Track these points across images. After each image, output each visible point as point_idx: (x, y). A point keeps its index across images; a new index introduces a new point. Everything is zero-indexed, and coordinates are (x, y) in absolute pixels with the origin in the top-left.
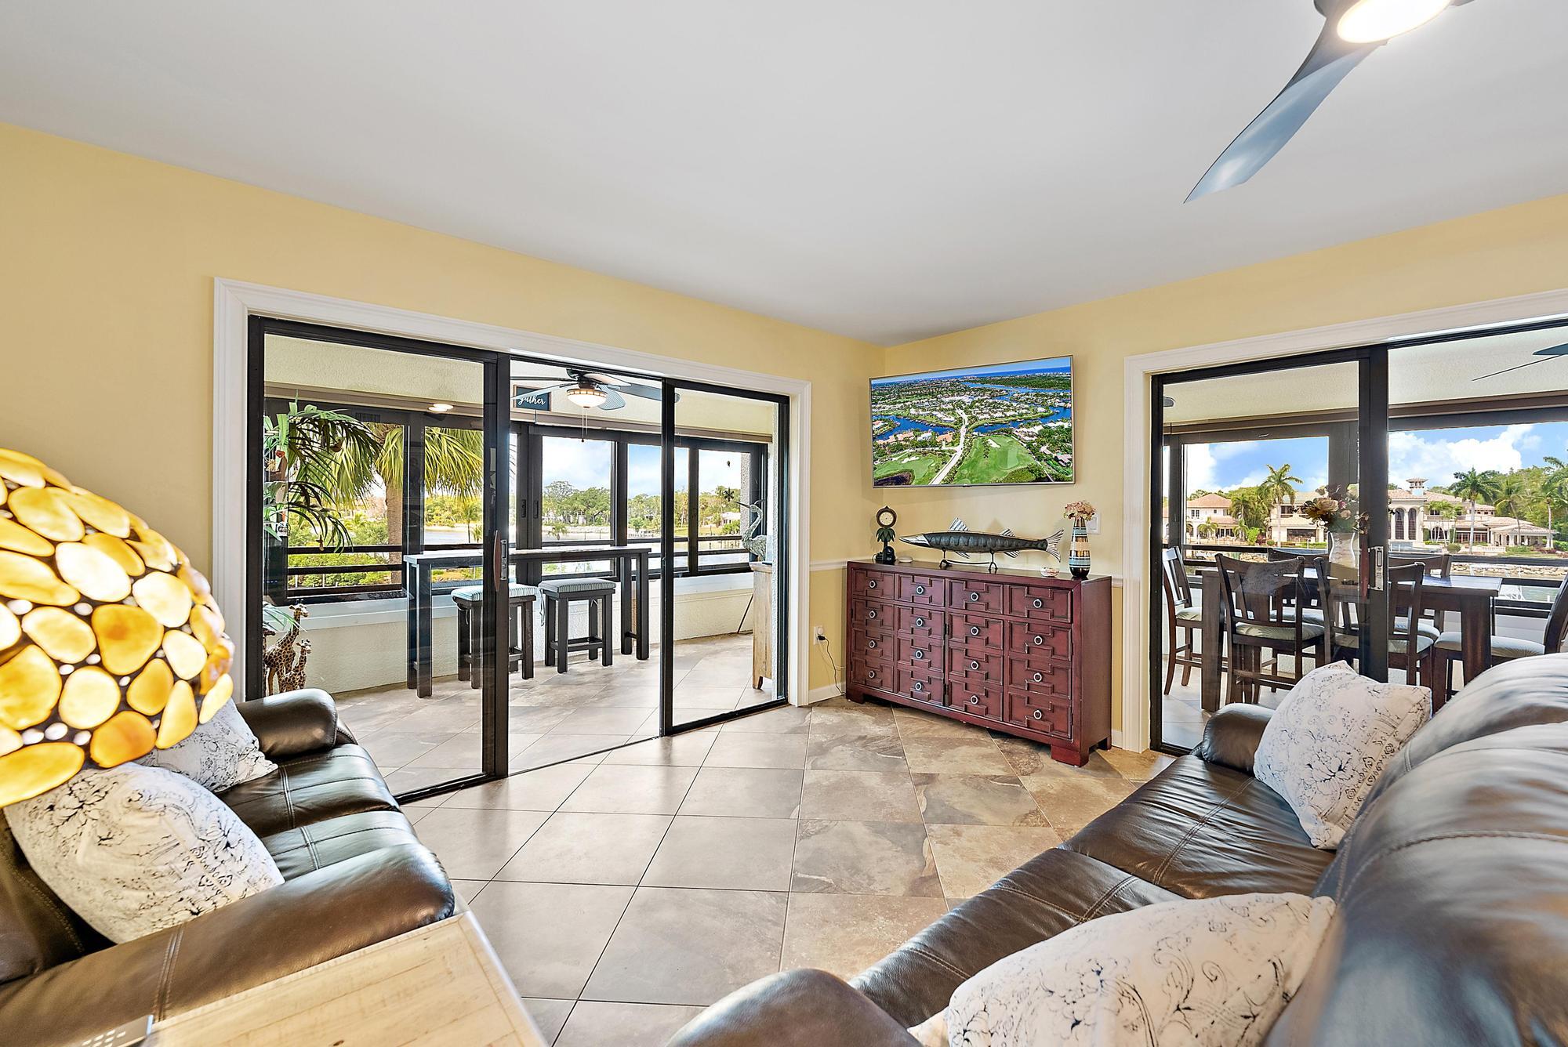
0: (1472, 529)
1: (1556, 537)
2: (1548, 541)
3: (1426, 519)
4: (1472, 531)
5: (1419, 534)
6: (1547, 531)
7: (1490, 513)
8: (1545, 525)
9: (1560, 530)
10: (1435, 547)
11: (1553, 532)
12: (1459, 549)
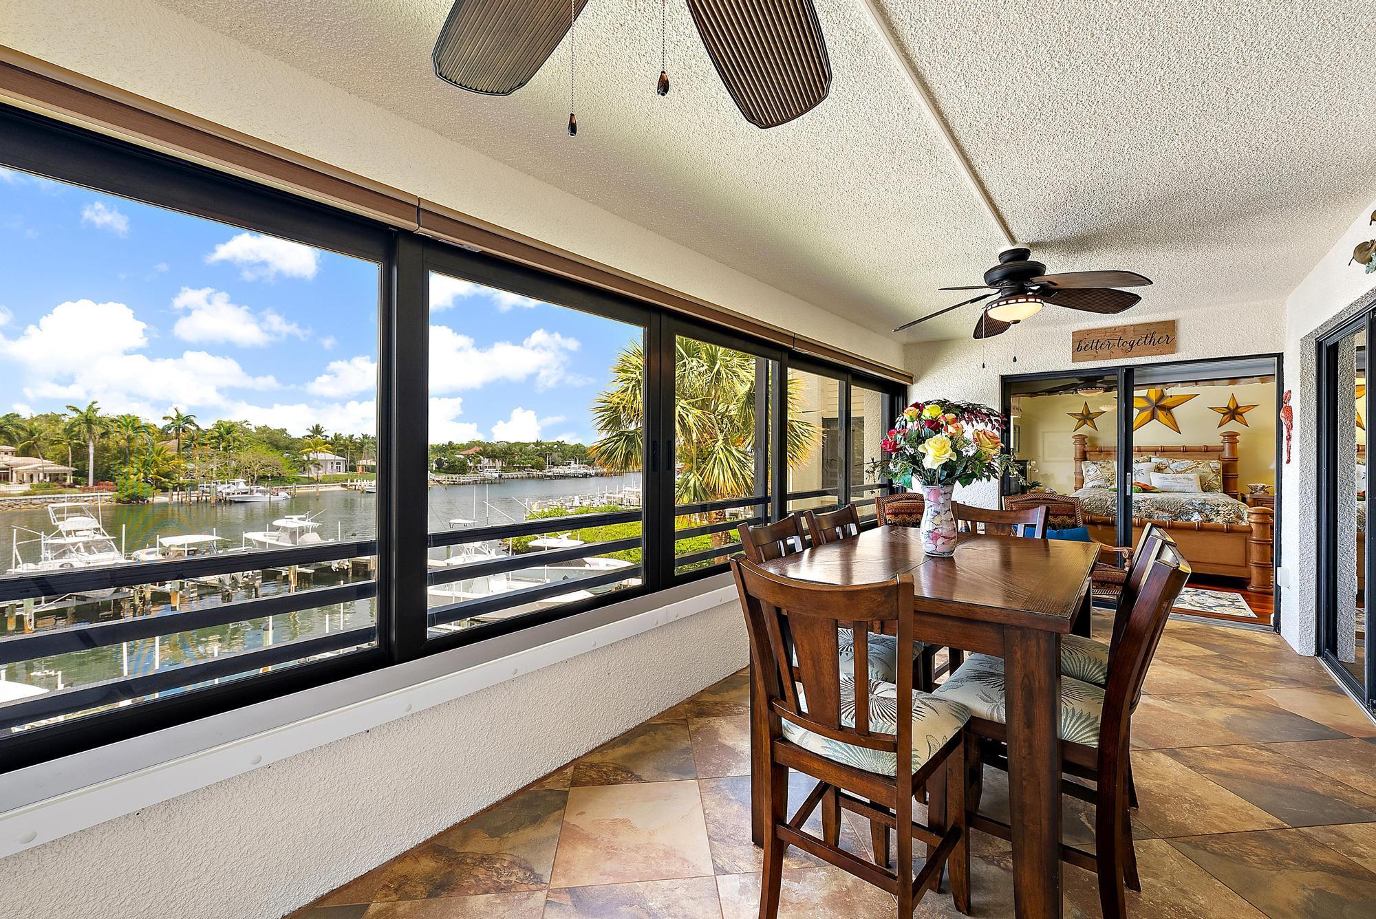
1: (74, 474)
2: (68, 477)
6: (69, 469)
7: (10, 454)
8: (64, 462)
9: (77, 467)
11: (73, 469)
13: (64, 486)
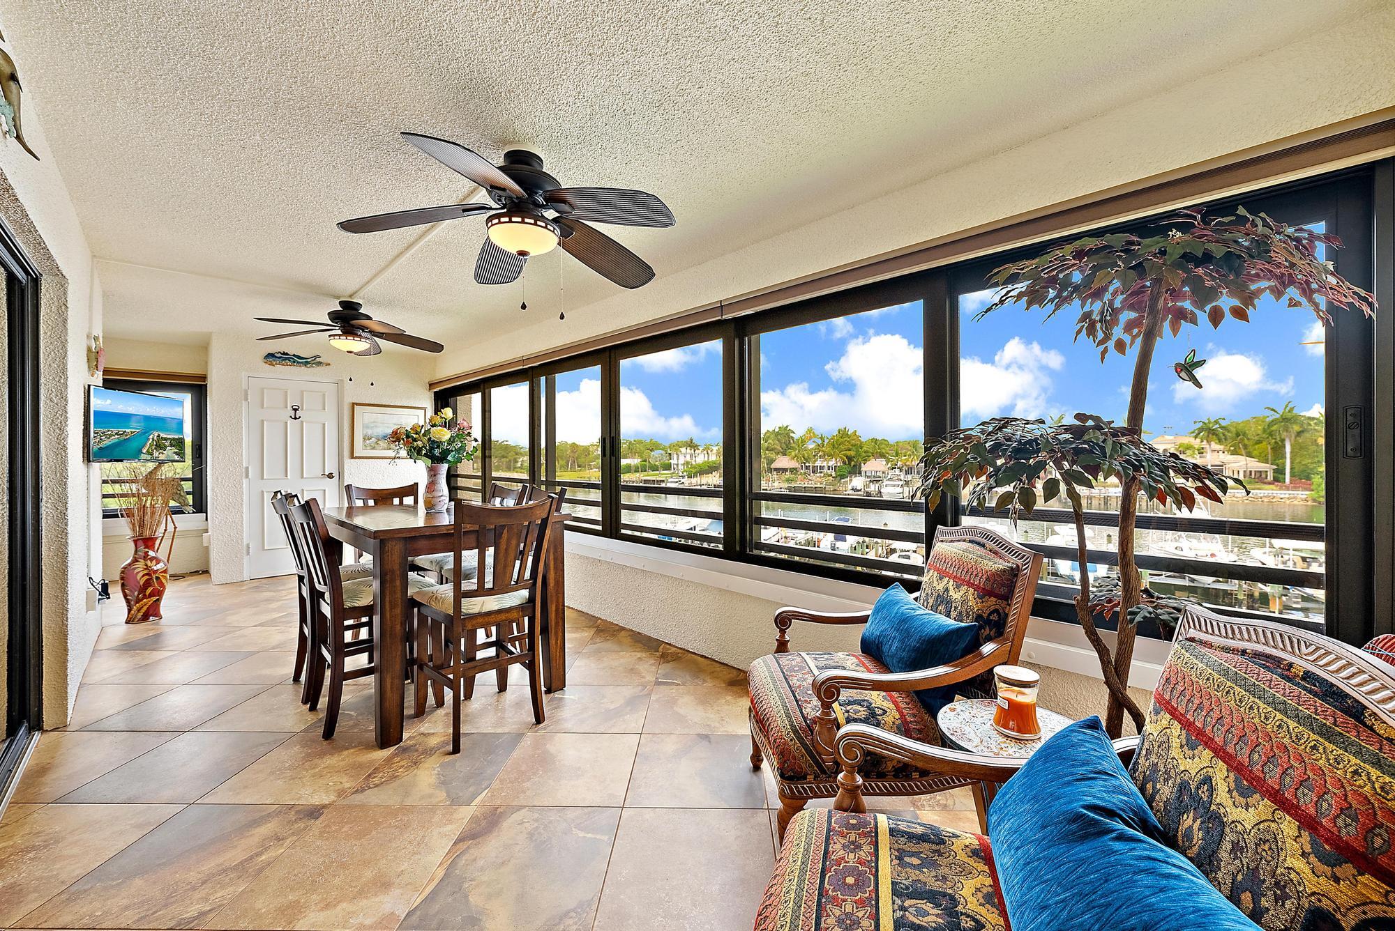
1: (1273, 471)
2: (1269, 475)
7: (1223, 452)
8: (1266, 460)
9: (1275, 465)
11: (1273, 467)
13: (1265, 483)
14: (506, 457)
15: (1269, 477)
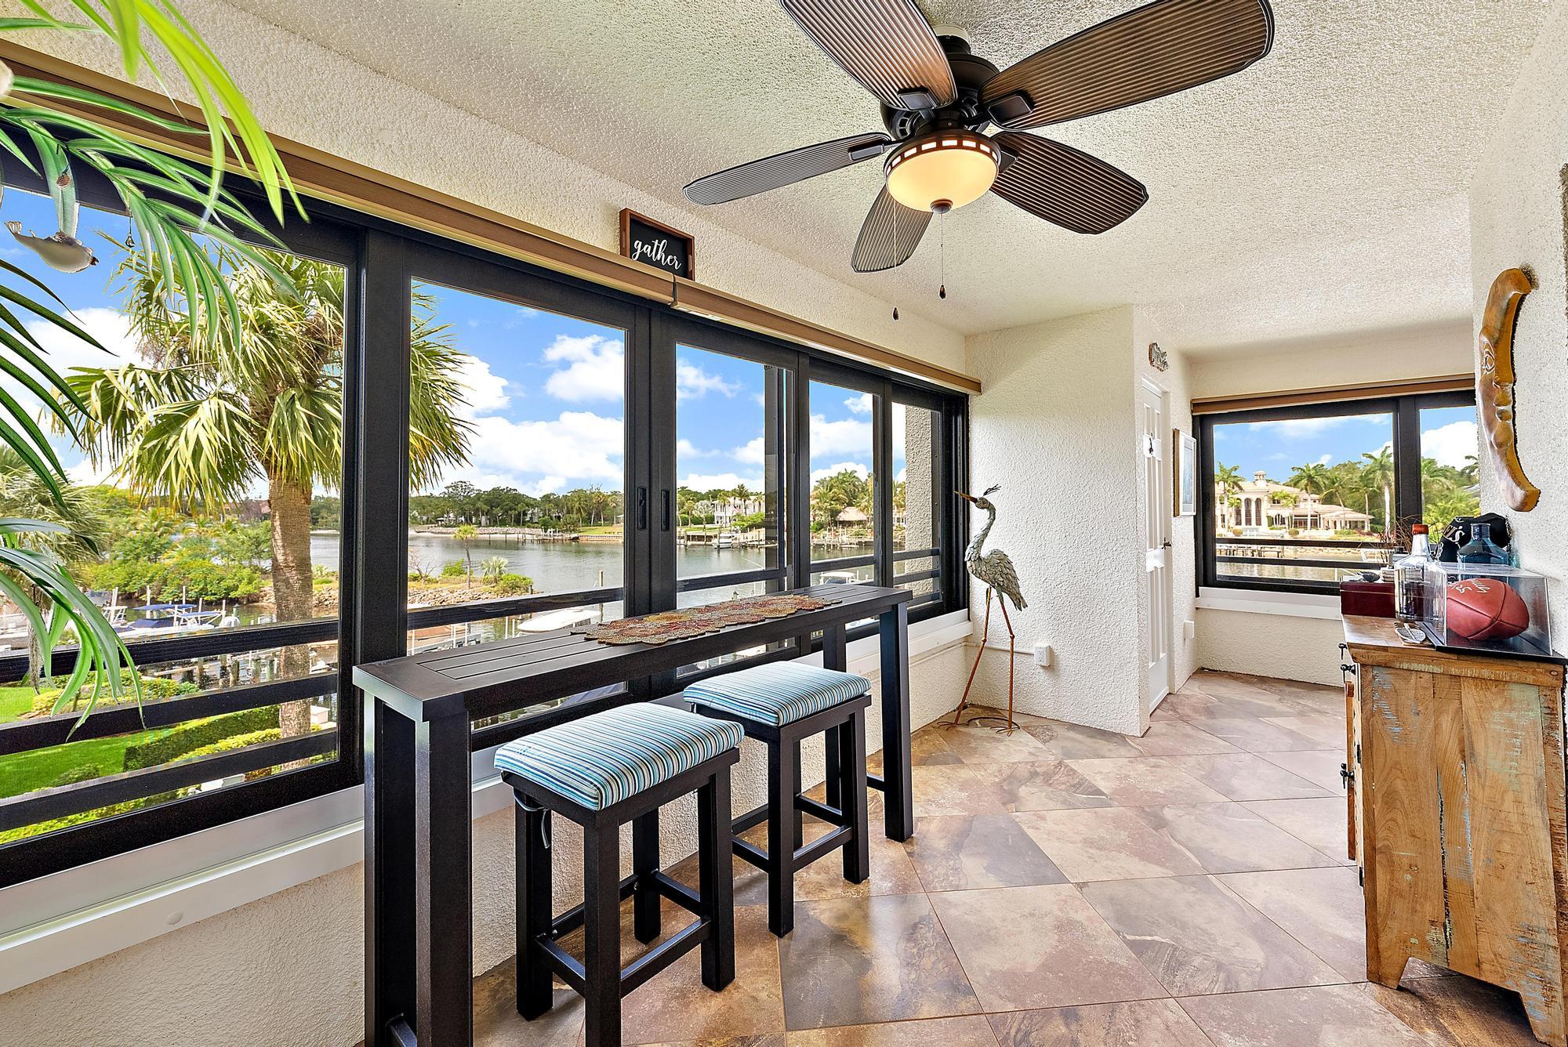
0: (1309, 516)
3: (1269, 507)
4: (1309, 518)
5: (1264, 520)
10: (1278, 532)
12: (1297, 533)
14: (515, 509)
15: (1366, 528)
